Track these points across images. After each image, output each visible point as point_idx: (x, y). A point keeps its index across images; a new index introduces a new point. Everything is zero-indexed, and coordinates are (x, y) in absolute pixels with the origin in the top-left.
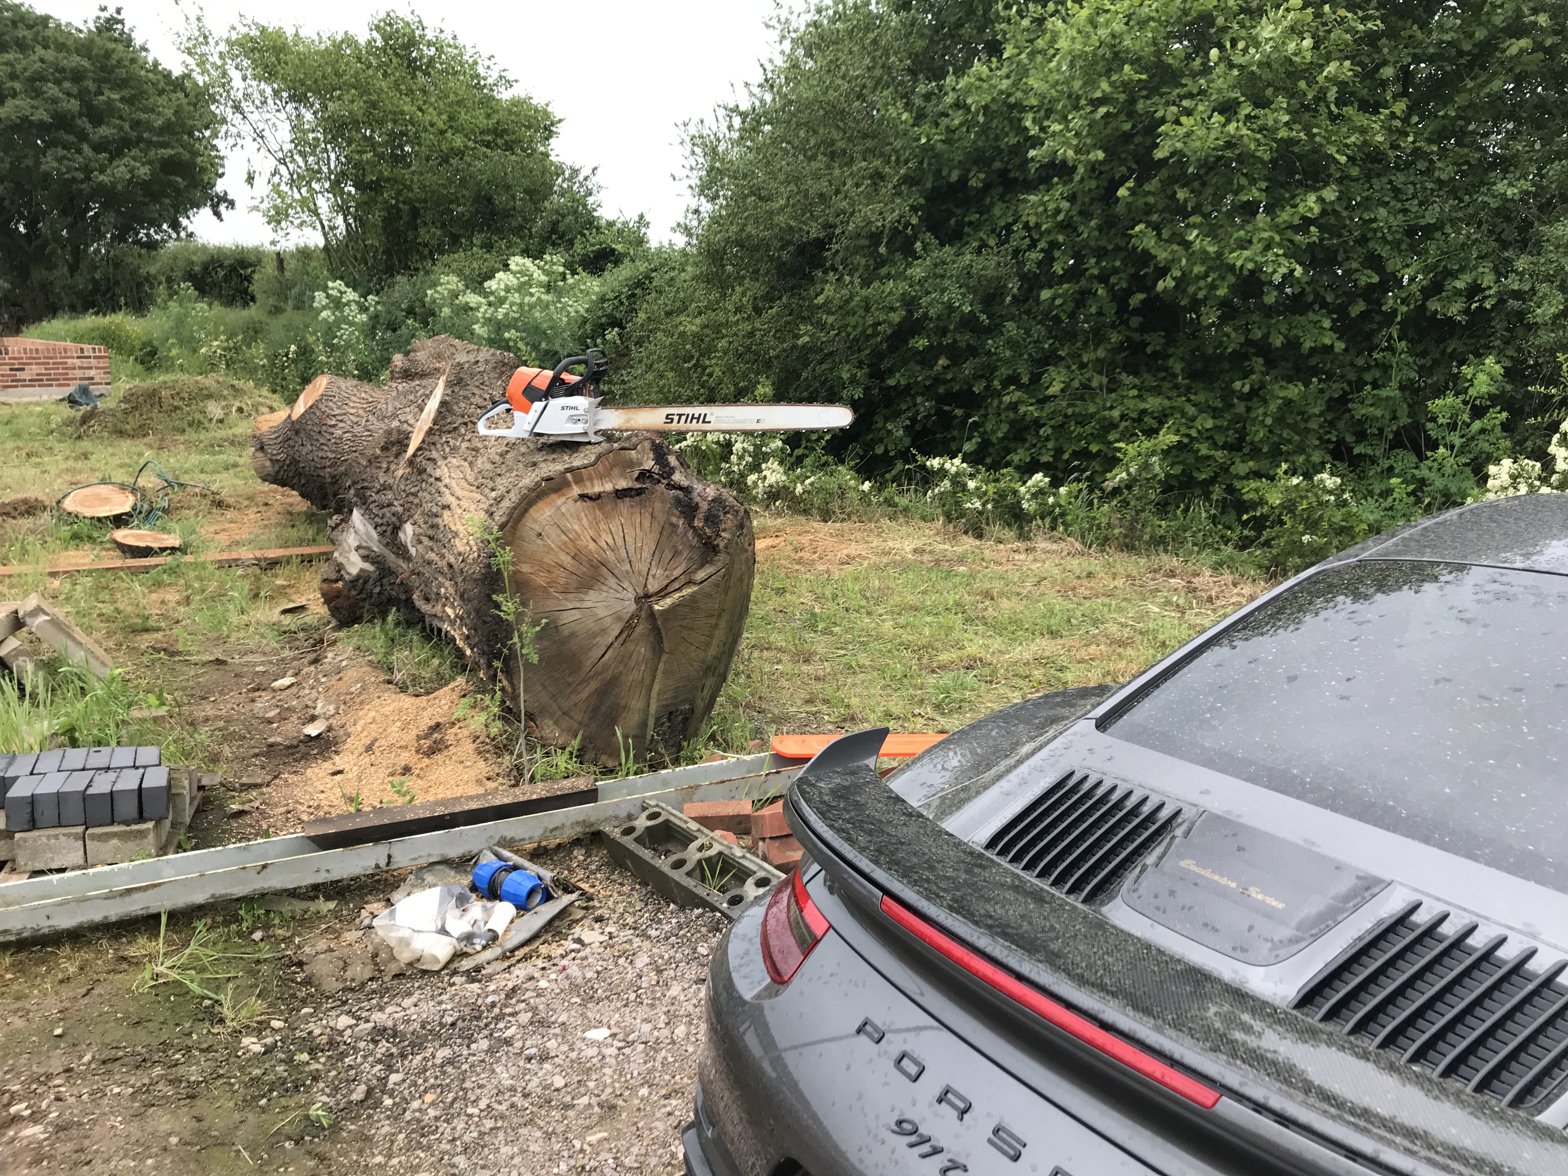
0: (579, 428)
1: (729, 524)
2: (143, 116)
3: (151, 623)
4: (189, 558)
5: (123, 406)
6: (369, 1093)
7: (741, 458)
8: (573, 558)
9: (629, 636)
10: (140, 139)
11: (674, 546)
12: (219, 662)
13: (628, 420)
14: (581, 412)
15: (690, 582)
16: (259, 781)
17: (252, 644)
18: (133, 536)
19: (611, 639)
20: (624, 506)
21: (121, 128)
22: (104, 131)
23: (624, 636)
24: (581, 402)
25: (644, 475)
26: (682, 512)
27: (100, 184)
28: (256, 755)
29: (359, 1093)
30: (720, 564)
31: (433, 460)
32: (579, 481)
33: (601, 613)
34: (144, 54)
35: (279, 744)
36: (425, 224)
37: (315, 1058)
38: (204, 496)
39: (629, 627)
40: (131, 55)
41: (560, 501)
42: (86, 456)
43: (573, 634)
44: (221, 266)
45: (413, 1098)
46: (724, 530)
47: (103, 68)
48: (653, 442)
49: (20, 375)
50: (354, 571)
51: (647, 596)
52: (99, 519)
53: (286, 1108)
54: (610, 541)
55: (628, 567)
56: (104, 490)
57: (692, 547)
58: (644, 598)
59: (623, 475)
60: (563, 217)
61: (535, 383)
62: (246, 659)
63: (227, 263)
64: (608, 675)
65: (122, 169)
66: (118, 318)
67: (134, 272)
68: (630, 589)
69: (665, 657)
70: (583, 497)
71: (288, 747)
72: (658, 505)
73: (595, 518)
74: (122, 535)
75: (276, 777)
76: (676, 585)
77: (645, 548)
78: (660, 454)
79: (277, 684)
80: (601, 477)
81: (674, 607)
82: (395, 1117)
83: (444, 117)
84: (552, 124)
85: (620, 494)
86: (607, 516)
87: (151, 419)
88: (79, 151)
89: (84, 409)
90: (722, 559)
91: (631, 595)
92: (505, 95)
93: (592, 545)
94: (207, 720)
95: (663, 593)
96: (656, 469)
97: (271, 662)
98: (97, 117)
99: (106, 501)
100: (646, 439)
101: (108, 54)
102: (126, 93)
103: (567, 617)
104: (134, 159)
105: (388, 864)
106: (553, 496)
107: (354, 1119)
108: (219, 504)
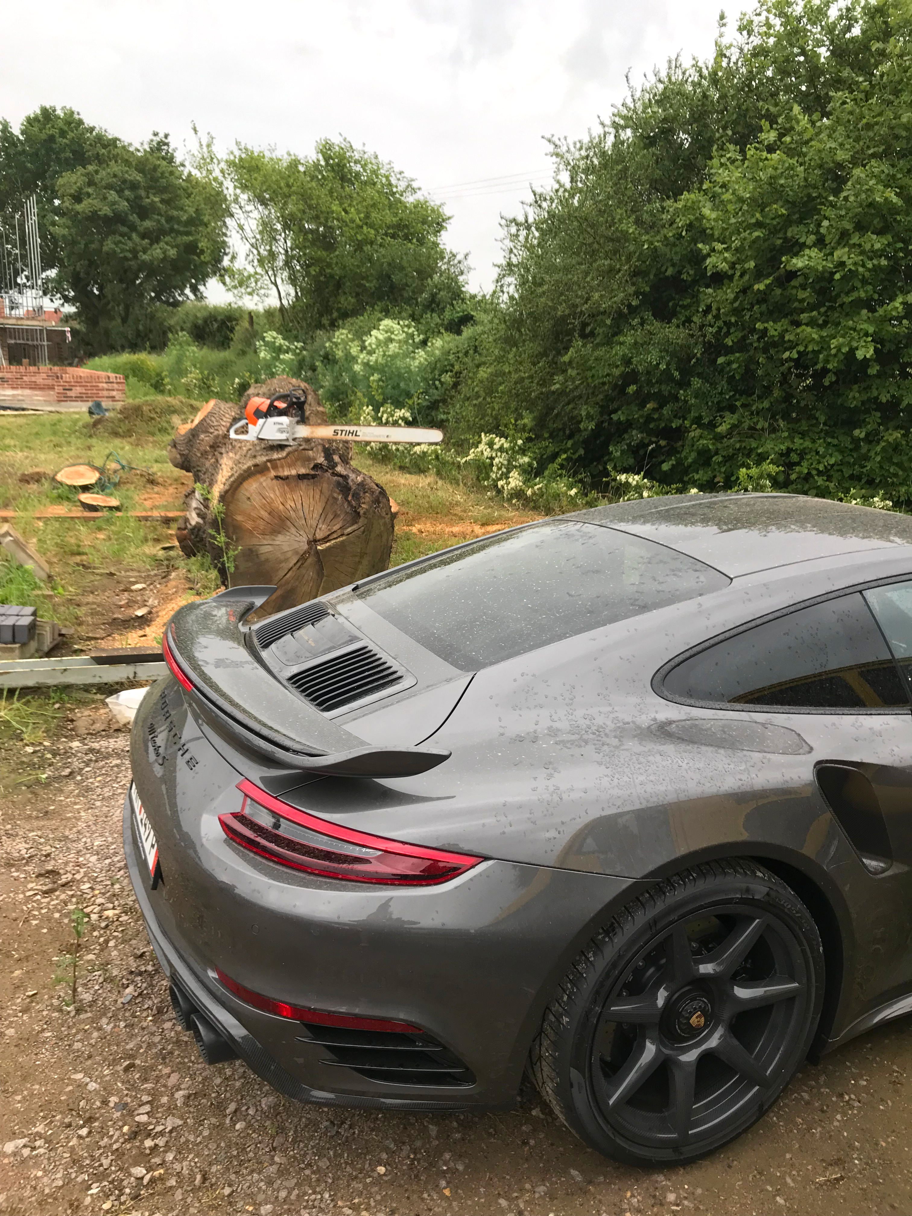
0: (283, 436)
1: (367, 499)
2: (175, 213)
3: (81, 550)
4: (119, 514)
5: (119, 416)
6: (71, 773)
7: (499, 469)
8: (269, 514)
9: (302, 564)
10: (172, 230)
11: (335, 511)
12: (112, 574)
13: (312, 433)
14: (285, 426)
15: (342, 535)
16: (98, 636)
17: (135, 566)
18: (91, 498)
19: (291, 565)
20: (303, 485)
21: (158, 221)
22: (148, 224)
23: (299, 564)
24: (285, 420)
25: (316, 467)
26: (341, 491)
27: (143, 262)
28: (104, 624)
29: (67, 772)
30: (360, 524)
31: (221, 454)
32: (275, 467)
33: (286, 548)
34: (182, 168)
35: (118, 619)
36: (345, 293)
37: (54, 758)
38: (142, 475)
39: (303, 558)
40: (171, 169)
41: (262, 479)
42: (89, 448)
43: (267, 560)
44: (216, 320)
45: (91, 778)
46: (364, 503)
47: (152, 179)
48: (324, 446)
49: (69, 393)
50: (193, 523)
51: (315, 541)
52: (75, 487)
53: (30, 775)
54: (293, 505)
55: (304, 522)
56: (82, 469)
57: (347, 513)
58: (313, 542)
59: (303, 466)
60: (440, 290)
61: (261, 408)
62: (128, 574)
63: (219, 318)
64: (289, 587)
65: (158, 251)
66: (143, 356)
67: (161, 324)
68: (305, 535)
69: (325, 578)
70: (277, 477)
71: (123, 621)
72: (325, 485)
73: (284, 491)
74: (86, 498)
75: (109, 636)
76: (335, 536)
77: (316, 511)
78: (328, 453)
79: (134, 587)
80: (289, 466)
81: (329, 548)
82: (78, 784)
83: (362, 215)
84: (444, 221)
85: (301, 477)
86: (292, 490)
87: (135, 425)
88: (130, 238)
89: (96, 417)
90: (362, 521)
91: (305, 539)
92: (410, 199)
93: (281, 507)
94: (88, 604)
95: (326, 539)
96: (325, 463)
97: (141, 577)
98: (144, 213)
99: (81, 475)
100: (320, 444)
101: (155, 168)
102: (165, 196)
103: (264, 550)
104: (167, 243)
105: (134, 677)
106: (259, 476)
107: (58, 783)
108: (152, 482)
